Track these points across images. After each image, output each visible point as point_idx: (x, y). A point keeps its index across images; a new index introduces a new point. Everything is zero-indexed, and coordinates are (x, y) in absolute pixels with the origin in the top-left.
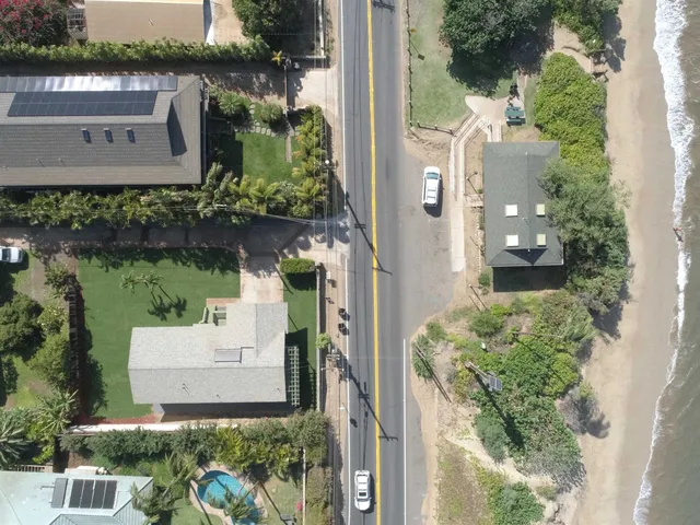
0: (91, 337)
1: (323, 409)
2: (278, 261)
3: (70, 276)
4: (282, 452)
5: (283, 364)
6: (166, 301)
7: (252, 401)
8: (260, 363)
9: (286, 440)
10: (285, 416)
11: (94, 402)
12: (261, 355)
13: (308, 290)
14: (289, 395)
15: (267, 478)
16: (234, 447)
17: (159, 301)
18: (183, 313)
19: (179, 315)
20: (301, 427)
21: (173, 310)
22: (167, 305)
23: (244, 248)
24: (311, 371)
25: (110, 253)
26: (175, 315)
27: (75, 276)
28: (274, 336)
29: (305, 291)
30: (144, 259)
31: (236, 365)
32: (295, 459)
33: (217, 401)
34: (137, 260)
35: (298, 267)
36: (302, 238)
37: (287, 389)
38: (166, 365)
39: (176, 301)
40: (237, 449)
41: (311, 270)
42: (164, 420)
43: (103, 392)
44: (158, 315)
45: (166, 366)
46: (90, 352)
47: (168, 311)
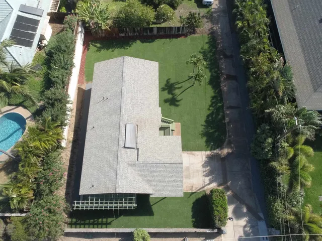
0: (150, 42)
1: (68, 235)
2: (219, 186)
3: (194, 30)
4: (23, 191)
5: (119, 191)
6: (177, 92)
7: (84, 160)
8: (122, 167)
9: (38, 194)
10: (67, 194)
11: (100, 44)
12: (130, 168)
13: (193, 217)
14: (85, 197)
15: (8, 173)
16: (40, 140)
17: (177, 86)
18: (168, 104)
19: (166, 101)
20: (50, 211)
21: (170, 96)
22: (174, 92)
23: (228, 154)
24: (109, 220)
25: (214, 54)
26: (167, 98)
27: (194, 33)
28: (149, 182)
29: (190, 214)
30: (211, 76)
31: (122, 144)
32: (14, 204)
33: (89, 127)
34: (210, 71)
35: (219, 208)
36: (245, 210)
37: (92, 196)
38: (126, 84)
39: (179, 98)
40: (37, 143)
41: (217, 223)
42: (79, 89)
43: (108, 49)
44: (166, 85)
45: (124, 84)
46: (138, 42)
47: (169, 93)
